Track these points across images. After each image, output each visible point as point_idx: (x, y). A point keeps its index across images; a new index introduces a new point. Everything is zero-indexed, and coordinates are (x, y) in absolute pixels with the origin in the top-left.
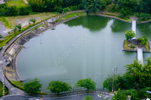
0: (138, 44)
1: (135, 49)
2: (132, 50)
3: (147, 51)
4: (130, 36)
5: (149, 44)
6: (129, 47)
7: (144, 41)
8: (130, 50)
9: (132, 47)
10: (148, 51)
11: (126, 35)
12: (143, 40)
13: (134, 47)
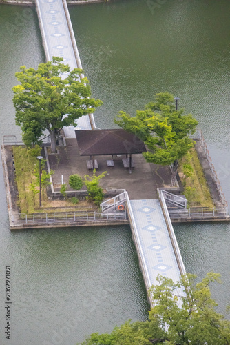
0: (118, 164)
1: (109, 209)
2: (89, 222)
3: (202, 216)
4: (52, 107)
5: (202, 158)
6: (61, 197)
7: (170, 134)
8: (68, 223)
9: (81, 197)
10: (206, 210)
11: (20, 103)
12: (160, 131)
13: (95, 197)
